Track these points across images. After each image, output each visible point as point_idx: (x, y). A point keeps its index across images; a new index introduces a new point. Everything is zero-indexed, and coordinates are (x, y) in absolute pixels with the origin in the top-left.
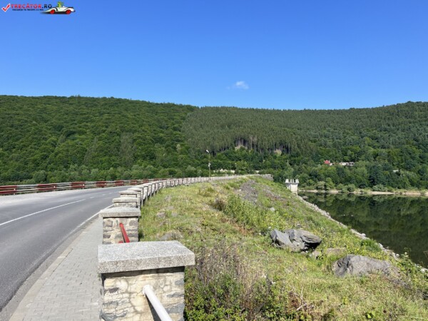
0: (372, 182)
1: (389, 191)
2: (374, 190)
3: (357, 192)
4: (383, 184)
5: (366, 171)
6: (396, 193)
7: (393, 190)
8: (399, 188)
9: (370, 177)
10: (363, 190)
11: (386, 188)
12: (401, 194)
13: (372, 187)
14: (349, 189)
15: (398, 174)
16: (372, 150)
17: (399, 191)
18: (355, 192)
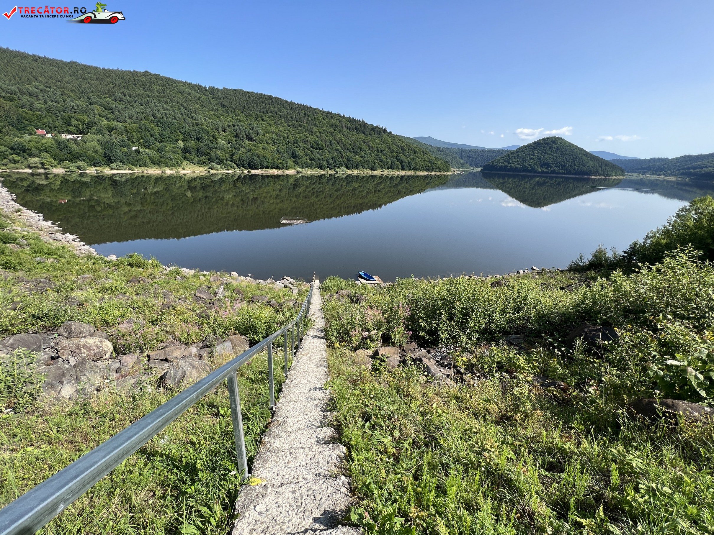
0: (109, 160)
1: (129, 169)
2: (112, 169)
3: (91, 171)
4: (122, 161)
5: (98, 147)
6: (137, 171)
7: (134, 168)
8: (140, 166)
9: (105, 153)
10: (98, 168)
11: (126, 167)
12: (143, 172)
13: (109, 165)
14: (78, 168)
15: (137, 151)
16: (105, 122)
17: (141, 169)
18: (88, 171)
